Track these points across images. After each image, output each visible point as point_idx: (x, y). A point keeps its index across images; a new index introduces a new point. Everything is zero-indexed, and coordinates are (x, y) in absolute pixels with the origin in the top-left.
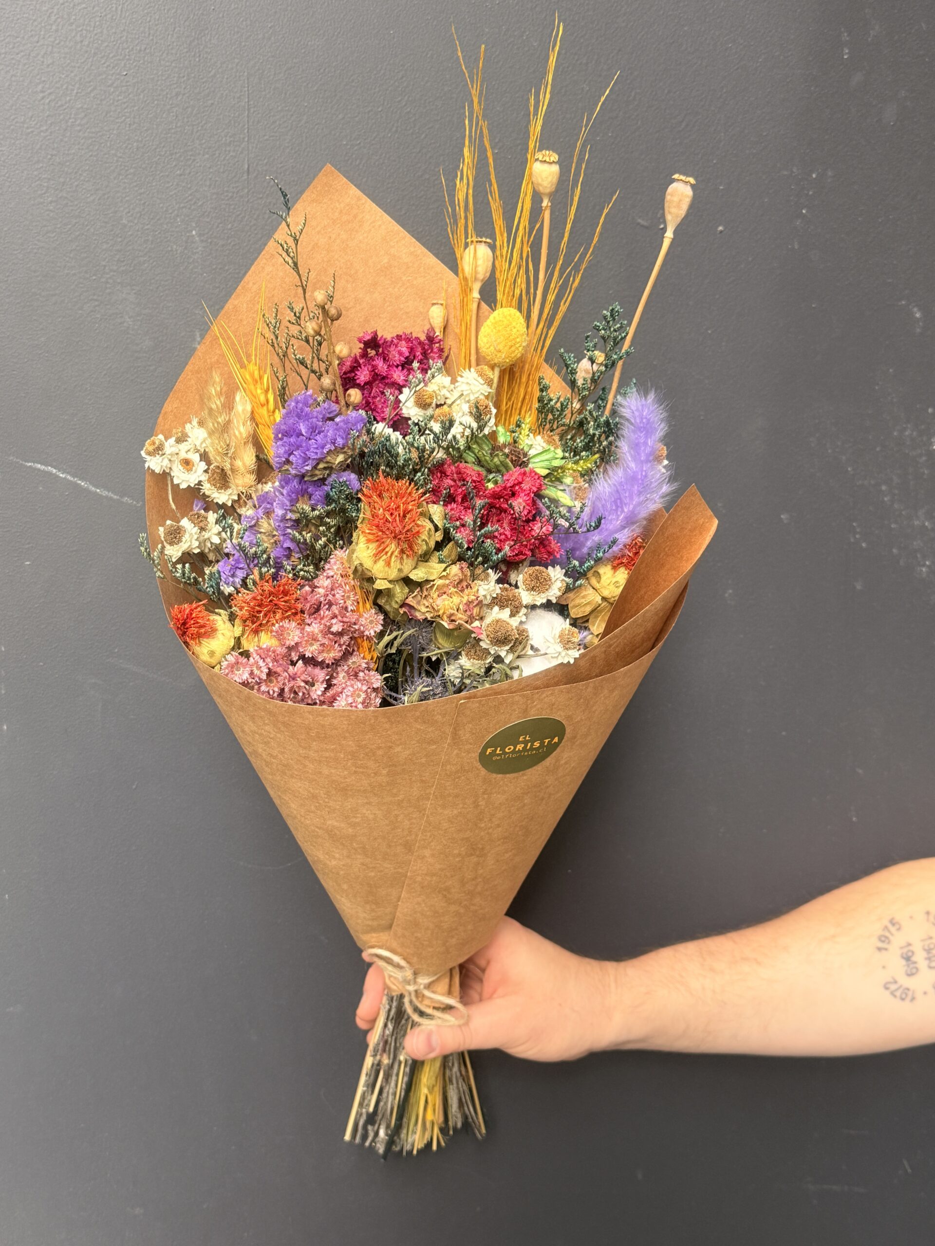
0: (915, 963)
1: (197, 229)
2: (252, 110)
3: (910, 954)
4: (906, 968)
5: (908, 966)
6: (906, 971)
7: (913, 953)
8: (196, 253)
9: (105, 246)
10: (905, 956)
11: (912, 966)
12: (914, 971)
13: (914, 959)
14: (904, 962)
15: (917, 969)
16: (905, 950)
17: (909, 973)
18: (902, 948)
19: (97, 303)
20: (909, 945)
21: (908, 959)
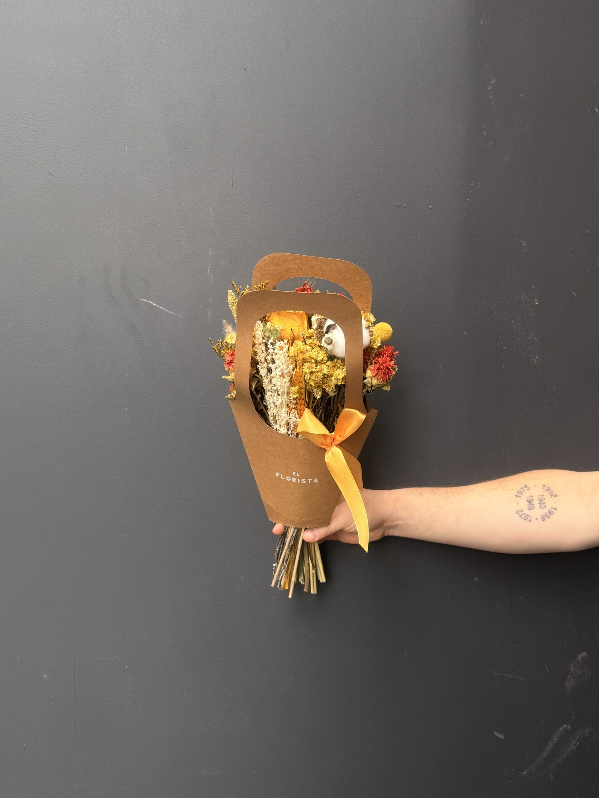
0: (533, 504)
1: (211, 208)
2: (235, 162)
3: (531, 500)
4: (528, 506)
5: (530, 505)
6: (528, 507)
7: (533, 500)
8: (211, 217)
9: (176, 214)
10: (529, 501)
11: (531, 506)
12: (532, 508)
13: (533, 503)
14: (528, 503)
15: (534, 507)
16: (529, 499)
17: (529, 508)
18: (528, 497)
19: (171, 236)
20: (532, 496)
21: (530, 502)
